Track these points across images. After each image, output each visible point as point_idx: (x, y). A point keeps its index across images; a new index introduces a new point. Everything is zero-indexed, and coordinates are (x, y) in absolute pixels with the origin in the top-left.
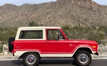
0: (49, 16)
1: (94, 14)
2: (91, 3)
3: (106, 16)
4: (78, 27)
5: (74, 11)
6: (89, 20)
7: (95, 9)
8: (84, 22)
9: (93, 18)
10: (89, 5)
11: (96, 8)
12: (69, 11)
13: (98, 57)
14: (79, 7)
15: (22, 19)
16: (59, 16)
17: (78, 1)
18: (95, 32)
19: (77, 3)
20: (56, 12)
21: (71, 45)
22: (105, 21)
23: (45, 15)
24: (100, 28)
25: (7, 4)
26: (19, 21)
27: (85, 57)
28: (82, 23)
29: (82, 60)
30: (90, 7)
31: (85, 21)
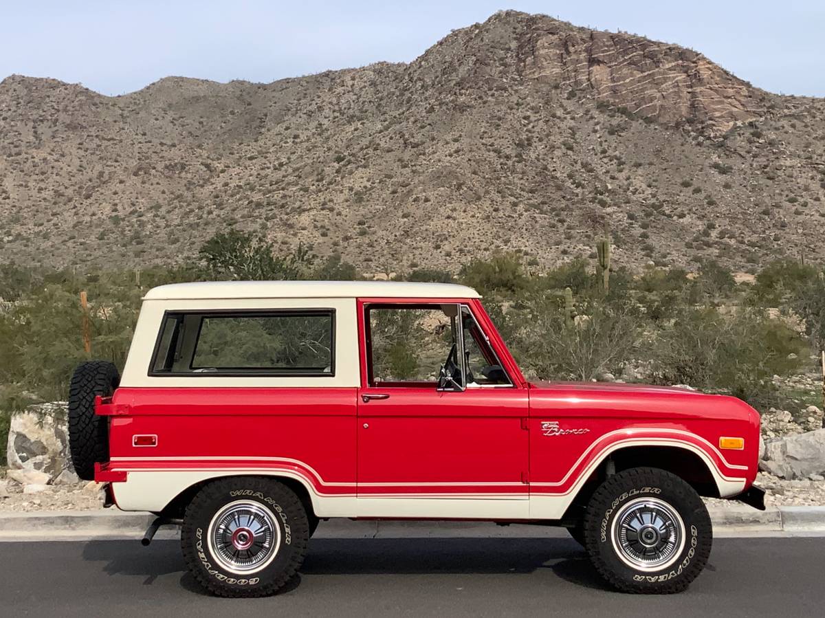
0: (359, 179)
1: (716, 166)
2: (696, 79)
3: (815, 186)
4: (590, 270)
5: (557, 139)
6: (682, 216)
7: (726, 127)
8: (637, 231)
9: (711, 203)
10: (677, 94)
11: (733, 117)
12: (520, 145)
13: (756, 521)
14: (602, 107)
15: (143, 203)
16: (439, 178)
17: (592, 61)
18: (728, 311)
19: (583, 77)
20: (416, 146)
21: (551, 427)
22: (804, 225)
23: (329, 170)
24: (767, 282)
25: (23, 80)
26: (116, 220)
27: (659, 523)
28: (618, 242)
29: (636, 544)
30: (684, 109)
31: (644, 226)
